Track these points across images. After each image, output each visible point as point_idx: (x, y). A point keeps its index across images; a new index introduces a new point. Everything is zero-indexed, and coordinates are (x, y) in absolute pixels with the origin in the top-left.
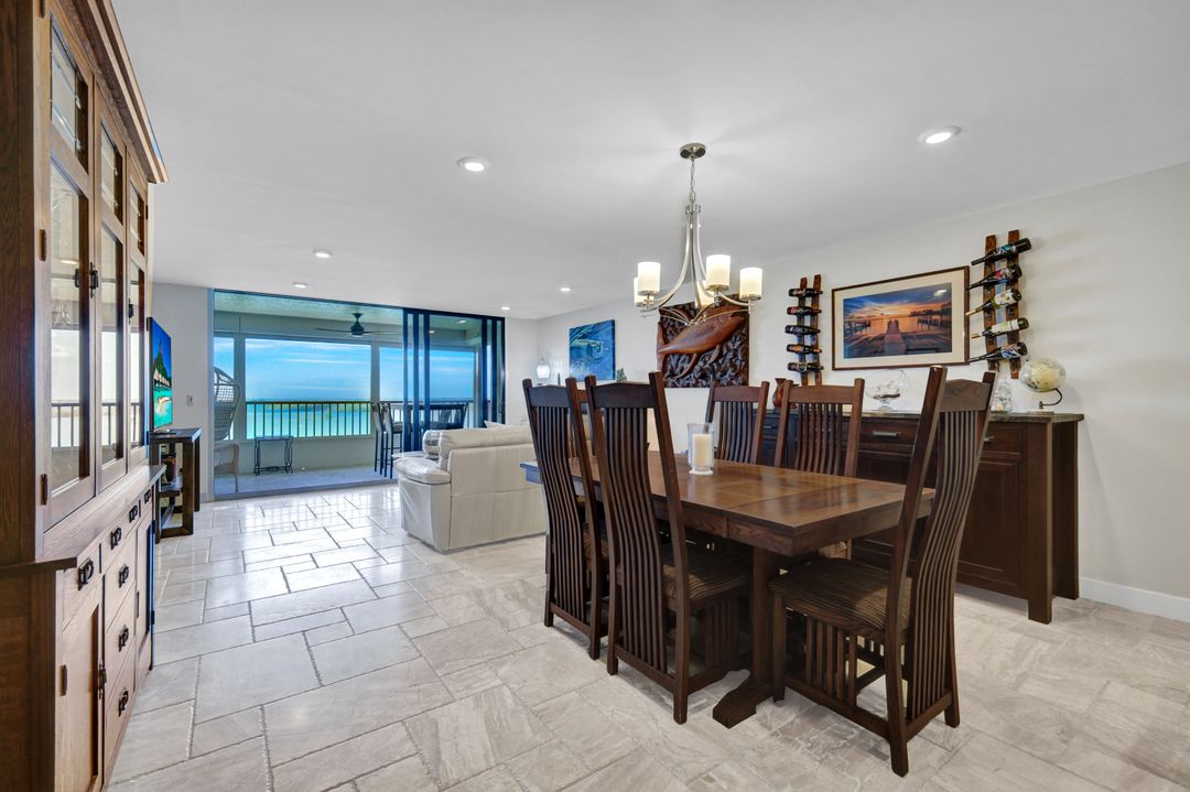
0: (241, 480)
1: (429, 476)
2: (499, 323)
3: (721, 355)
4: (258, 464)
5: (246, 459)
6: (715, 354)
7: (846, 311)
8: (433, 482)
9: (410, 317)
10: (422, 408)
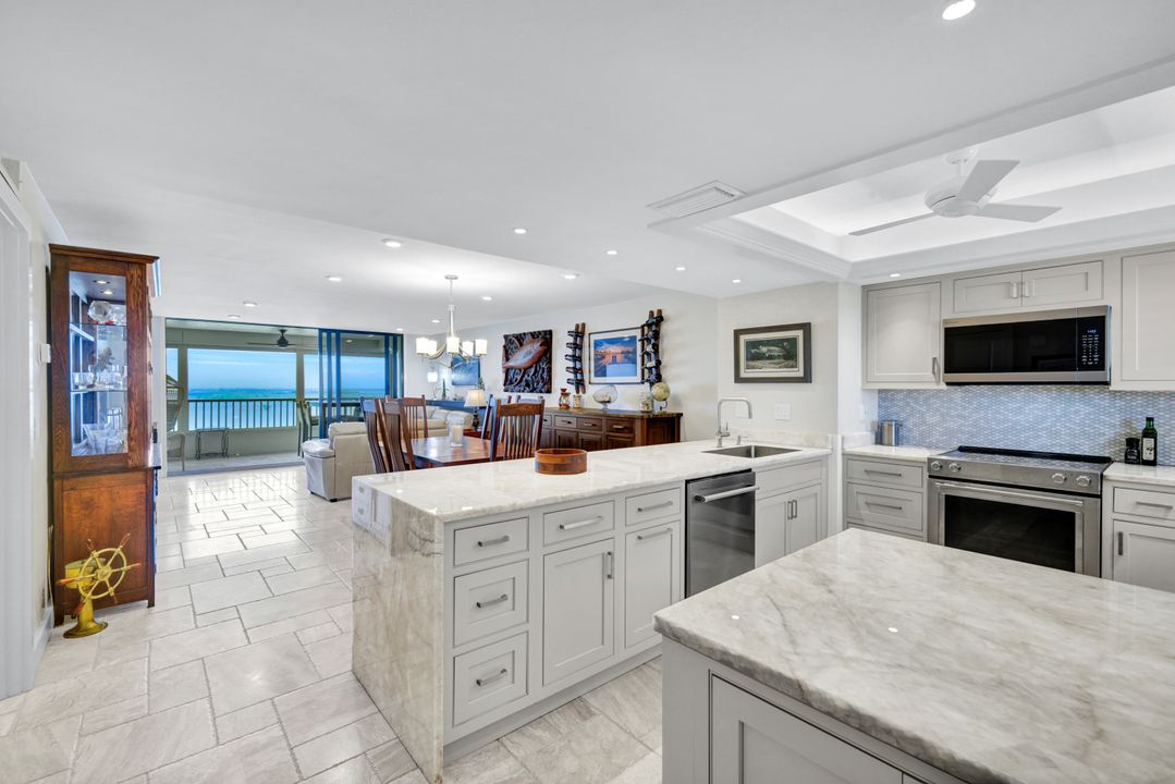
0: (186, 464)
1: (321, 453)
2: (399, 338)
3: (536, 371)
4: (199, 451)
5: (190, 447)
6: (533, 370)
7: (595, 348)
8: (324, 456)
9: (325, 335)
10: (334, 405)
